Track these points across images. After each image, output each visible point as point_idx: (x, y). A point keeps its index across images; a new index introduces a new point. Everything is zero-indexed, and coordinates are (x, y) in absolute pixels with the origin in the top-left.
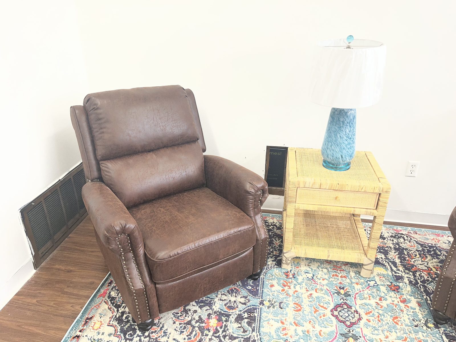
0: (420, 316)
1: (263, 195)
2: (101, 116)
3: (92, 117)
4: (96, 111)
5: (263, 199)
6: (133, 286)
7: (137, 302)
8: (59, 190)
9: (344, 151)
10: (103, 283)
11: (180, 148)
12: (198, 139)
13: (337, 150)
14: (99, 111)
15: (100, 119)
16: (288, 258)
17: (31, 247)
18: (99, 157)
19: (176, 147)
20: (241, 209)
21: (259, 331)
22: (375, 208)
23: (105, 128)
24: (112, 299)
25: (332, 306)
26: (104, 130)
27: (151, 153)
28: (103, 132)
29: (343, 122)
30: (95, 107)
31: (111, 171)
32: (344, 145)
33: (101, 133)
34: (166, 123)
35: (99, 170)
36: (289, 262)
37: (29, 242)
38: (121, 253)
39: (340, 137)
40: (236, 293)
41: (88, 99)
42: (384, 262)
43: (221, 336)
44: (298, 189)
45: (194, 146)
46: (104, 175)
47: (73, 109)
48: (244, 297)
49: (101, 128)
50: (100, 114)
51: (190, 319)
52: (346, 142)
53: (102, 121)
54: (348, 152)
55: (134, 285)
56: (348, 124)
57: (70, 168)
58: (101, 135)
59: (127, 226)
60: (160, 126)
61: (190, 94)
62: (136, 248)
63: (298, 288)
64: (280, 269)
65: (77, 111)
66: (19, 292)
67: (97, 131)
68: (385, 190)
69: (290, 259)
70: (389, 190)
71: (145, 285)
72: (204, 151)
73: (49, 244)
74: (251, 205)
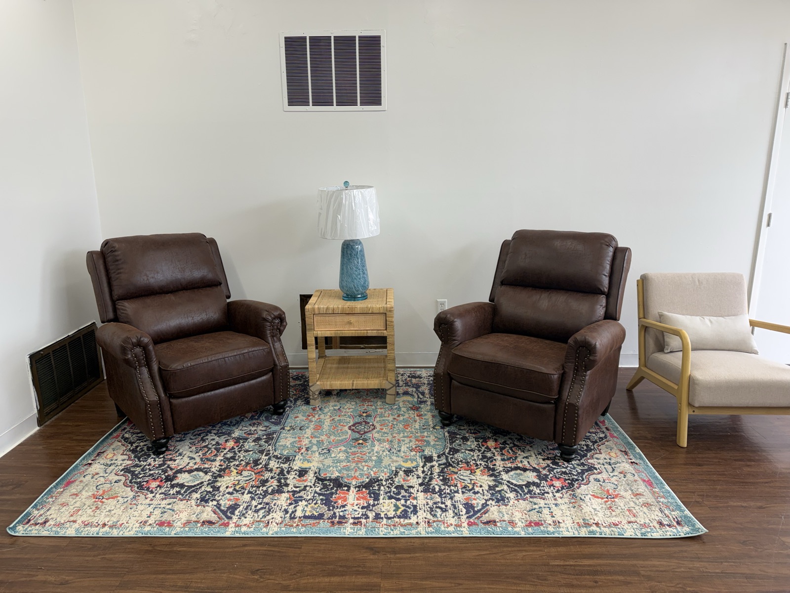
0: (431, 423)
1: (281, 324)
2: (118, 258)
3: (109, 259)
4: (113, 253)
5: (282, 328)
6: (147, 397)
7: (151, 414)
8: (67, 345)
9: (355, 281)
10: (115, 429)
11: (200, 290)
12: (220, 284)
13: (350, 280)
14: (116, 253)
15: (117, 261)
16: (315, 391)
17: (37, 399)
18: (115, 297)
19: (196, 290)
20: (260, 338)
21: (275, 445)
22: (385, 329)
23: (122, 268)
24: (126, 439)
25: (352, 423)
26: (122, 271)
27: (169, 294)
28: (120, 273)
29: (350, 254)
30: (113, 249)
31: (127, 309)
32: (355, 276)
33: (118, 274)
34: (185, 265)
35: (115, 310)
36: (316, 396)
37: (36, 392)
38: (136, 366)
39: (350, 268)
40: (257, 425)
41: (106, 244)
42: (414, 393)
43: (237, 451)
44: (314, 317)
45: (216, 290)
46: (120, 313)
47: (91, 254)
48: (265, 426)
49: (119, 269)
50: (118, 255)
51: (207, 443)
52: (356, 273)
53: (120, 262)
54: (359, 282)
55: (149, 396)
56: (355, 256)
57: (80, 326)
58: (118, 276)
59: (142, 339)
60: (179, 268)
61: (212, 242)
62: (151, 361)
63: (322, 416)
64: (308, 406)
65: (94, 256)
66: (21, 443)
67: (114, 272)
68: (389, 309)
69: (317, 393)
70: (393, 309)
71: (159, 397)
72: (229, 297)
73: (54, 406)
74: (268, 332)
